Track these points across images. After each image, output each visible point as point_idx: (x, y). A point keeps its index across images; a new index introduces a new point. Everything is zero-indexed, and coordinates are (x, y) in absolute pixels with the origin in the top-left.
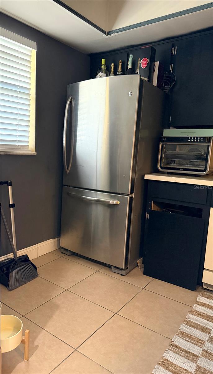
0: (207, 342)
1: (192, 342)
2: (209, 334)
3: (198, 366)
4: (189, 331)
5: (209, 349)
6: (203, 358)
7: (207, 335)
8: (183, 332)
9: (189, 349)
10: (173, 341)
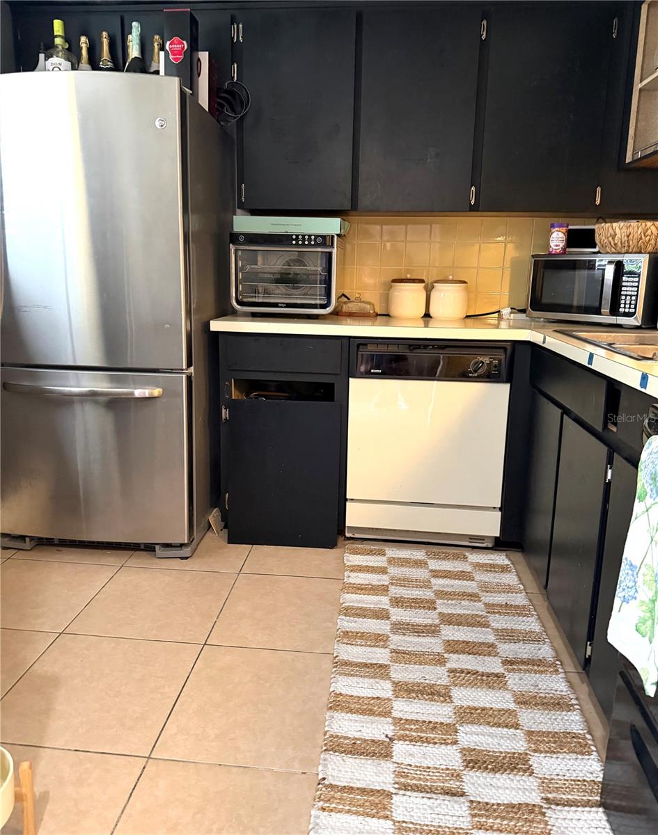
0: (391, 635)
1: (369, 643)
2: (388, 618)
3: (394, 682)
4: (355, 625)
5: (398, 646)
6: (396, 664)
7: (386, 621)
8: (347, 632)
9: (369, 659)
10: (337, 656)
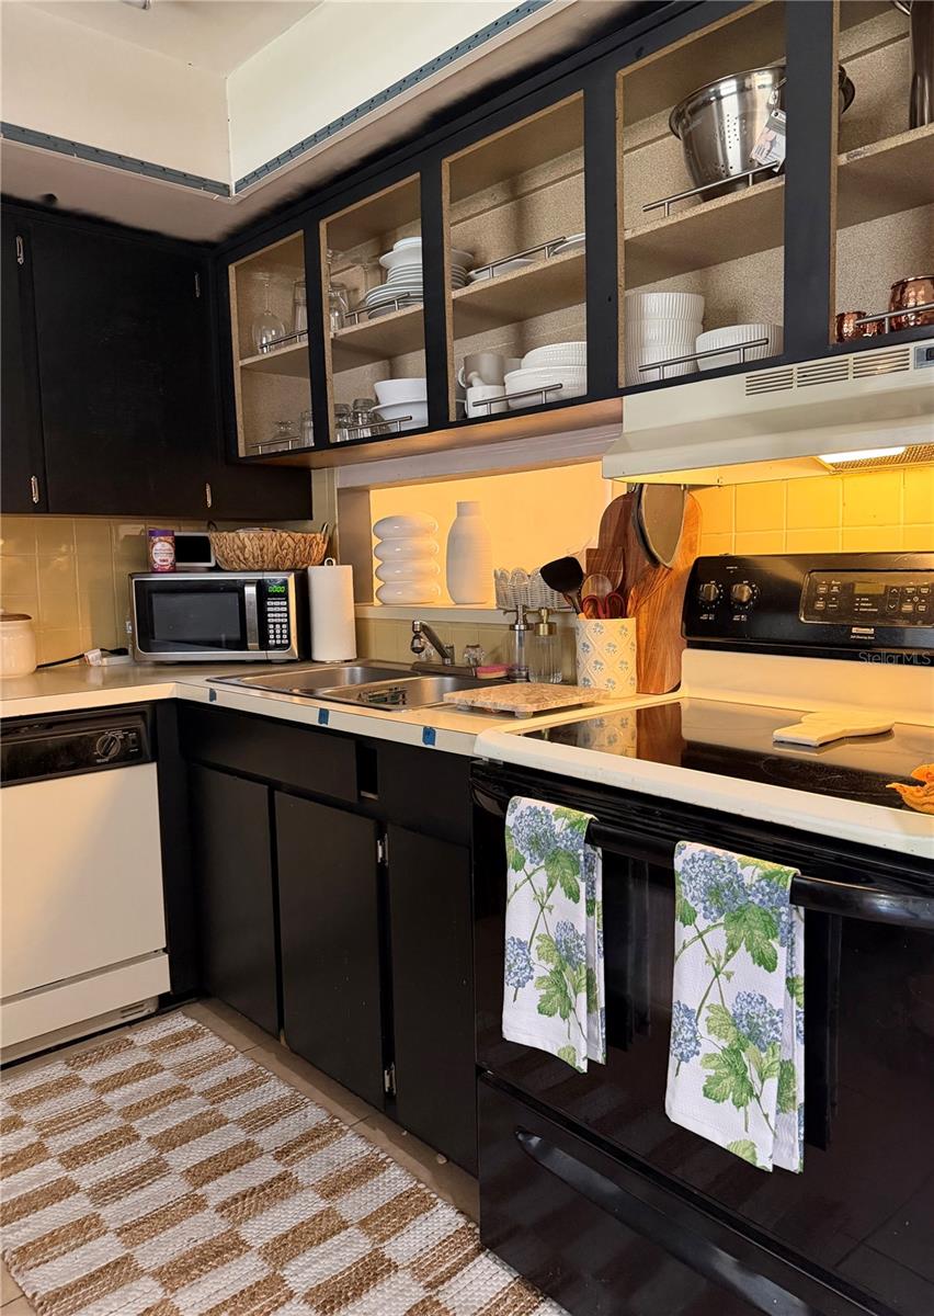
0: (99, 1211)
1: (73, 1243)
2: (77, 1189)
3: (154, 1275)
4: (20, 1234)
5: (122, 1220)
6: (138, 1247)
7: (77, 1195)
8: (23, 1248)
9: (91, 1265)
10: (35, 1295)
